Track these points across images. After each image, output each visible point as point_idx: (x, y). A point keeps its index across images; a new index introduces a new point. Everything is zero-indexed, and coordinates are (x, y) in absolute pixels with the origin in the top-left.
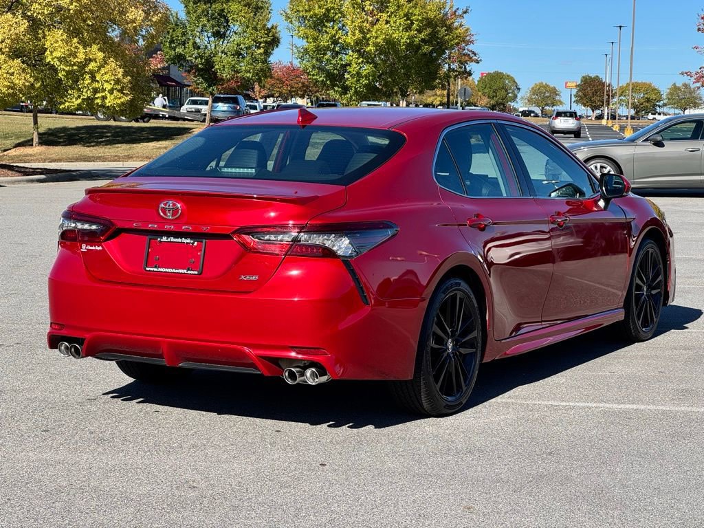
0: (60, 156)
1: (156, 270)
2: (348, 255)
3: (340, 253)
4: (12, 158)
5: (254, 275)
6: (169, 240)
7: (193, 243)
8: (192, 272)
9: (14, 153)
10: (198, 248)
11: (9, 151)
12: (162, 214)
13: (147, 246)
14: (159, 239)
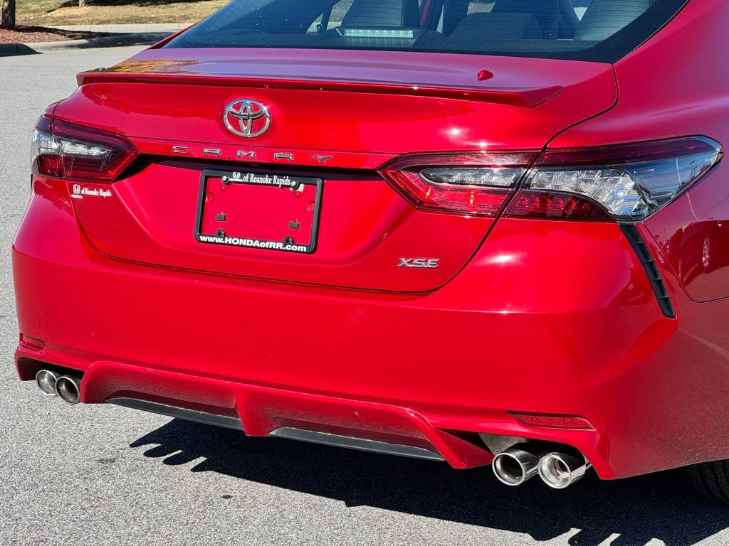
0: (109, 17)
1: (219, 240)
2: (629, 213)
3: (614, 209)
4: (56, 20)
5: (428, 257)
6: (246, 179)
7: (296, 187)
8: (294, 248)
9: (59, 15)
10: (307, 197)
11: (53, 12)
12: (230, 127)
13: (201, 192)
14: (225, 178)
